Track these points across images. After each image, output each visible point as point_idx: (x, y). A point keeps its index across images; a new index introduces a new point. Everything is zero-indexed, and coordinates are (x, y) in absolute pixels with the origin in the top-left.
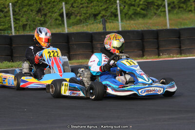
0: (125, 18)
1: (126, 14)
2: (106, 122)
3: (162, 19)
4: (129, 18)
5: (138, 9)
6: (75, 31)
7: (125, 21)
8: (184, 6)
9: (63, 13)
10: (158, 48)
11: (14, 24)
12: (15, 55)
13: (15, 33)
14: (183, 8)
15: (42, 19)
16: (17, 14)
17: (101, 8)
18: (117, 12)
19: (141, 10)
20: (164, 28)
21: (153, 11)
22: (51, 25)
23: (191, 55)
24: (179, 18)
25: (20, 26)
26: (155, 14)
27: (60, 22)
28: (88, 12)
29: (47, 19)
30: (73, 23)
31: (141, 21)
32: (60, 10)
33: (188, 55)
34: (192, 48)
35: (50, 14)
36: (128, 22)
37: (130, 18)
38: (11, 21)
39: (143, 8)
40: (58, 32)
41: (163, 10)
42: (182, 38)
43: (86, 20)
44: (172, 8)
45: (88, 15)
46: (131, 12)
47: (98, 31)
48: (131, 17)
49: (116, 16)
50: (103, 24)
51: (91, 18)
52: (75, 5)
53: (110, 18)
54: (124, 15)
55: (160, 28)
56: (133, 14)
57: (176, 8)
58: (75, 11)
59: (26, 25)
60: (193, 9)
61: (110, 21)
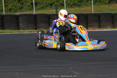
0: (69, 6)
1: (69, 4)
2: (56, 65)
3: (89, 8)
5: (76, 2)
6: (40, 13)
7: (68, 8)
9: (33, 3)
10: (87, 24)
11: (5, 8)
12: (5, 26)
13: (5, 13)
14: (101, 2)
15: (21, 6)
16: (6, 2)
18: (64, 3)
20: (91, 13)
21: (84, 3)
22: (26, 10)
23: (106, 29)
24: (99, 7)
25: (8, 9)
26: (86, 5)
27: (31, 8)
28: (47, 2)
29: (23, 6)
30: (38, 8)
31: (77, 8)
32: (31, 1)
33: (104, 29)
35: (25, 3)
36: (70, 9)
37: (71, 7)
38: (3, 7)
39: (79, 1)
40: (30, 13)
41: (90, 2)
42: (100, 19)
43: (46, 7)
44: (95, 1)
45: (47, 4)
46: (72, 3)
47: (53, 13)
48: (72, 6)
49: (63, 5)
50: (56, 9)
51: (48, 6)
53: (60, 6)
54: (68, 5)
55: (89, 13)
56: (73, 5)
57: (98, 2)
58: (40, 2)
59: (12, 9)
60: (107, 2)
61: (60, 8)
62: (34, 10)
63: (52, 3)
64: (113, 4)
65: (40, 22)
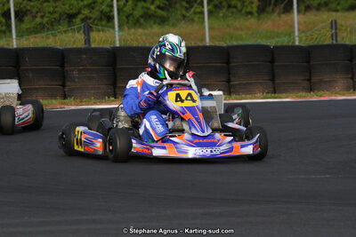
0: (128, 23)
1: (128, 16)
2: (85, 217)
3: (196, 27)
4: (135, 24)
5: (152, 7)
6: (31, 46)
7: (126, 29)
8: (239, 4)
9: (9, 10)
14: (235, 7)
17: (81, 3)
18: (112, 11)
19: (157, 10)
20: (200, 44)
21: (179, 12)
23: (248, 96)
24: (228, 26)
26: (184, 17)
27: (4, 28)
28: (58, 9)
30: (28, 29)
31: (156, 29)
32: (4, 5)
33: (243, 96)
34: (251, 84)
36: (133, 30)
37: (137, 23)
39: (162, 5)
41: (198, 10)
42: (232, 65)
43: (52, 25)
44: (216, 7)
45: (56, 15)
46: (138, 13)
47: (75, 46)
48: (138, 21)
49: (110, 18)
50: (84, 33)
51: (62, 21)
53: (99, 23)
54: (124, 18)
55: (192, 43)
56: (141, 17)
57: (224, 7)
58: (33, 7)
60: (255, 9)
61: (100, 28)
62: (14, 36)
63: (74, 11)
64: (275, 16)
65: (31, 75)
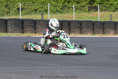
4: (54, 13)
7: (51, 14)
8: (83, 9)
15: (8, 10)
17: (39, 7)
18: (48, 9)
19: (60, 9)
21: (66, 10)
27: (17, 13)
28: (32, 8)
35: (12, 8)
41: (72, 10)
46: (55, 10)
51: (33, 12)
52: (26, 4)
54: (51, 11)
57: (78, 9)
58: (25, 7)
60: (87, 10)
62: (20, 15)
63: (37, 9)
64: (93, 13)
